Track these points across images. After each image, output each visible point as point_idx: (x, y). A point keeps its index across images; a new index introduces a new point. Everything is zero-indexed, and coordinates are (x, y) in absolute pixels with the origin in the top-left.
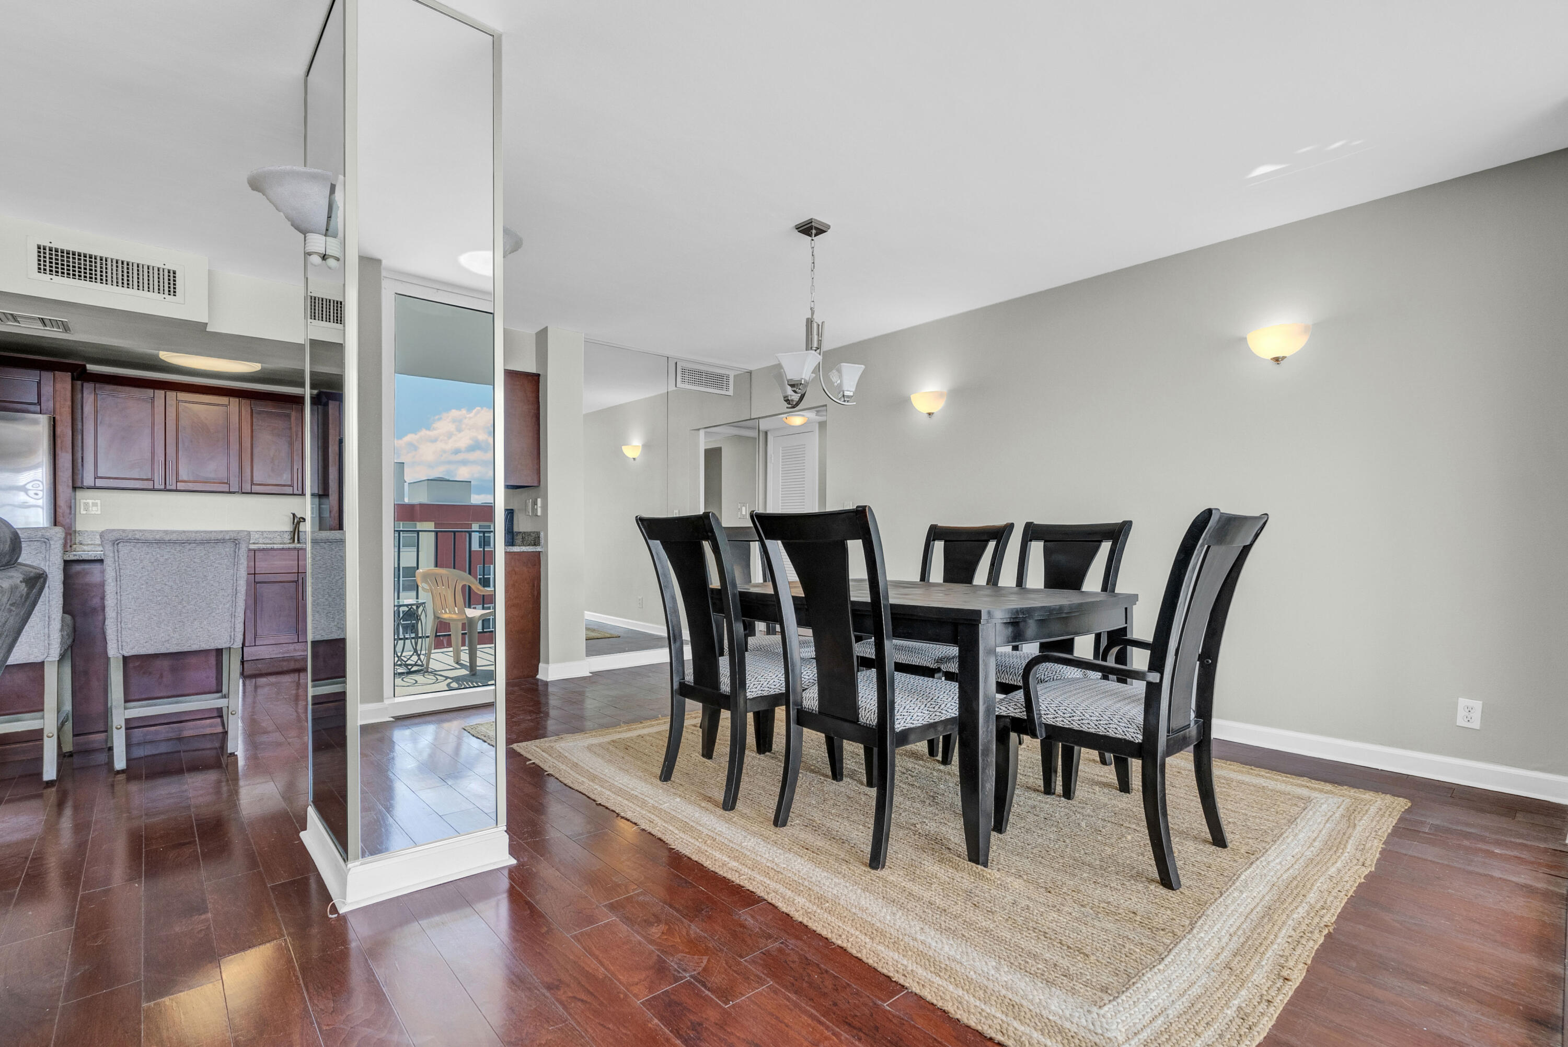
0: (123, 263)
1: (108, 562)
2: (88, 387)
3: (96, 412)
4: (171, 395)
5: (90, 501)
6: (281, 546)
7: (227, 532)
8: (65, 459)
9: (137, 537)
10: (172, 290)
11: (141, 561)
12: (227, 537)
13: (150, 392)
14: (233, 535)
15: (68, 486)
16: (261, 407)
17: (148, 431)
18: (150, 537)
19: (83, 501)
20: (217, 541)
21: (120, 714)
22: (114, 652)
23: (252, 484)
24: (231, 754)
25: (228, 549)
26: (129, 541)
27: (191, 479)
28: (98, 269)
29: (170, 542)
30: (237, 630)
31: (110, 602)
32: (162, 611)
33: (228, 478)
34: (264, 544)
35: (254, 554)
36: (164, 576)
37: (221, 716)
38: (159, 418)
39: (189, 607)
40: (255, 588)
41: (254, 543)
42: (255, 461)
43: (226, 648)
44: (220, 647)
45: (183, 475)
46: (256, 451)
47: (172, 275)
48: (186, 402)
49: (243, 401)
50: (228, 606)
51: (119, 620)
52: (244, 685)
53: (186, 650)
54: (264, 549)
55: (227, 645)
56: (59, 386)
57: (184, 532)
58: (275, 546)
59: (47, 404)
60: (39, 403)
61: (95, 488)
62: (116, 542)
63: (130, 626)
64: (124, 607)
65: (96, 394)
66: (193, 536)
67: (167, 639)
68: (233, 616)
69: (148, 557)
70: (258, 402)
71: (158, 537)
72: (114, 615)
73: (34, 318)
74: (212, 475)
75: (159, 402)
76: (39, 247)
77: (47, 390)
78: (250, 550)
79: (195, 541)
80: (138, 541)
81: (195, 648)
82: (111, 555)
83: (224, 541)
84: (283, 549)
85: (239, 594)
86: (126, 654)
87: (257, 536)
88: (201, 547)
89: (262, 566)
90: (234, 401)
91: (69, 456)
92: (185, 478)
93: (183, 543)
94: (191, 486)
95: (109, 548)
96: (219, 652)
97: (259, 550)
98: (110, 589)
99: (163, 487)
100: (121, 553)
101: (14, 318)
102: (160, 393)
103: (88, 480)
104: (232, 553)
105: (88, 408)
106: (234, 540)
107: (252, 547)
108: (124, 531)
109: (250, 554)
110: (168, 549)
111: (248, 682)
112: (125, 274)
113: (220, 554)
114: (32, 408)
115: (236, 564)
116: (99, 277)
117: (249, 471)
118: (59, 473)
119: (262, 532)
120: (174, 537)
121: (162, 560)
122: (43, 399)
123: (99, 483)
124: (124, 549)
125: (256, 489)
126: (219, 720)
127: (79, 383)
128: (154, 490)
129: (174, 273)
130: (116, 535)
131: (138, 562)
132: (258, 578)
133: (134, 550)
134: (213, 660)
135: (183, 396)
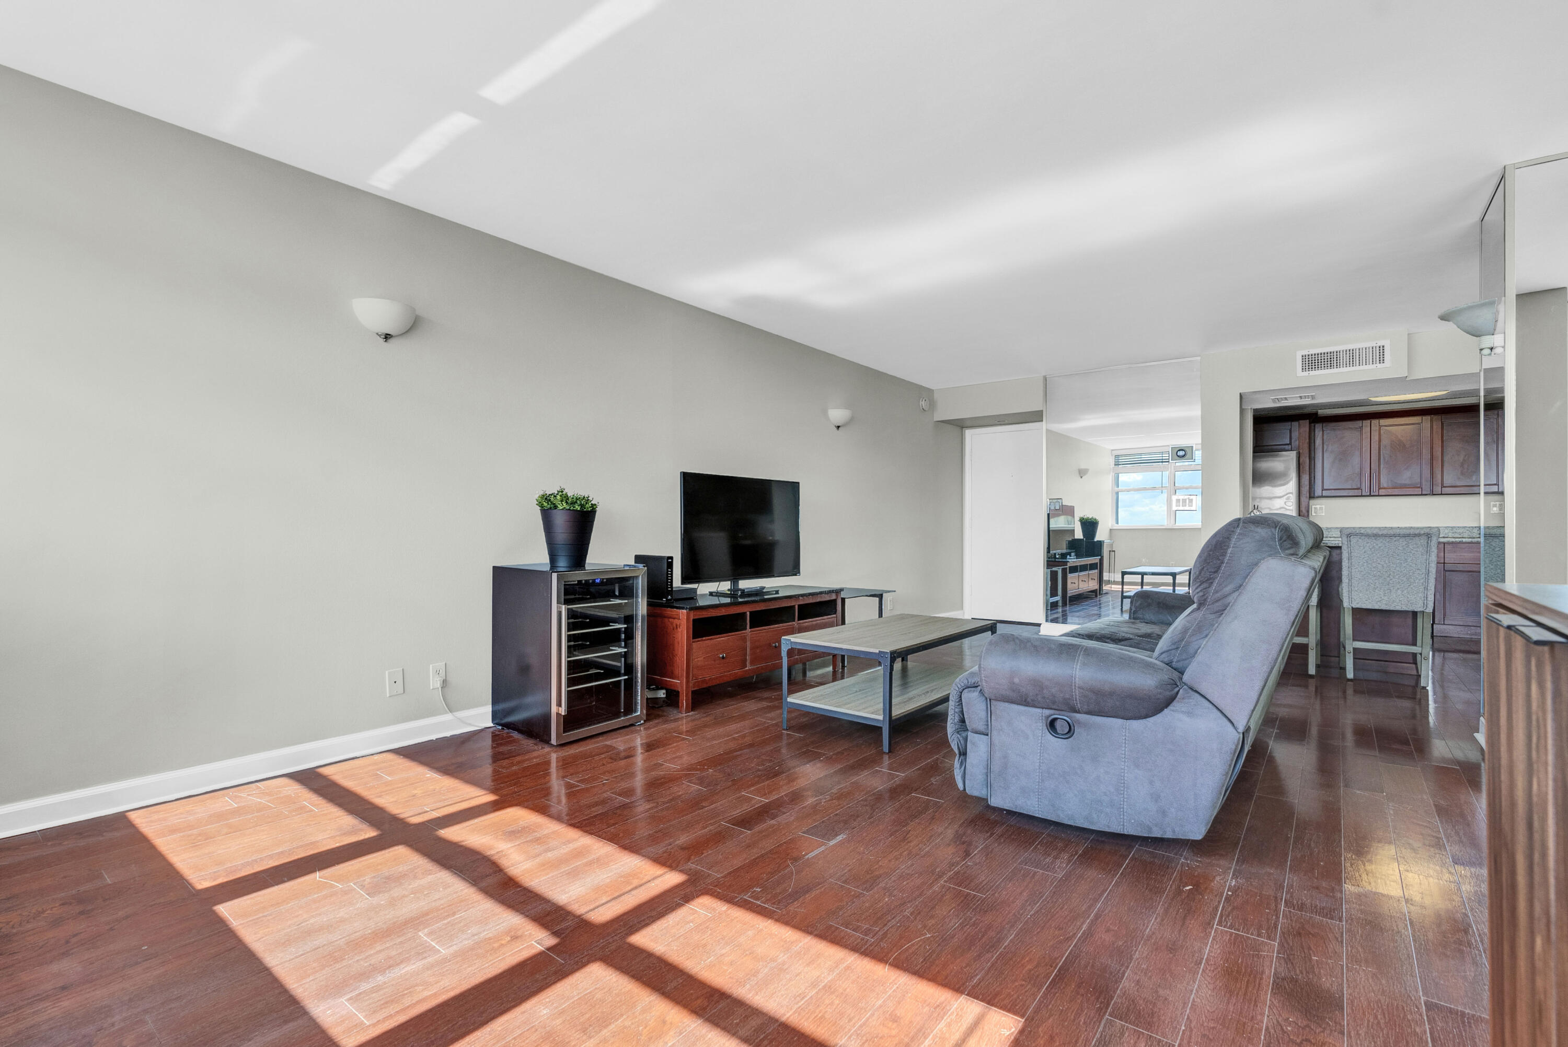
0: (1350, 351)
1: (1344, 548)
2: (1318, 427)
3: (1323, 444)
4: (1375, 422)
5: (1318, 507)
6: (1470, 540)
7: (1423, 528)
8: (1305, 478)
9: (1362, 532)
10: (1382, 359)
11: (1364, 548)
12: (1422, 532)
13: (1359, 423)
14: (1427, 531)
15: (1307, 497)
16: (1450, 419)
17: (1357, 453)
18: (1369, 532)
19: (1313, 507)
20: (1415, 535)
21: (1351, 645)
22: (1346, 604)
23: (1443, 486)
24: (1423, 687)
25: (1423, 541)
26: (1356, 535)
27: (1390, 486)
28: (1335, 357)
29: (1382, 535)
30: (1429, 599)
31: (1345, 572)
32: (1376, 581)
33: (1421, 483)
34: (1454, 538)
35: (1443, 546)
36: (1378, 558)
37: (1415, 663)
38: (1366, 443)
39: (1394, 580)
40: (1445, 576)
41: (1444, 537)
42: (1446, 465)
43: (1421, 612)
44: (1416, 610)
45: (1384, 482)
46: (1446, 459)
47: (1381, 348)
48: (1386, 426)
49: (1435, 417)
50: (1422, 581)
51: (1350, 585)
52: (1433, 656)
53: (1392, 609)
54: (1453, 543)
55: (1421, 609)
56: (1302, 430)
57: (1392, 528)
58: (1464, 540)
59: (1295, 443)
60: (1290, 444)
61: (1322, 497)
62: (1349, 536)
63: (1356, 589)
64: (1353, 577)
65: (1323, 431)
66: (1398, 531)
67: (1380, 599)
68: (1426, 589)
69: (1368, 545)
70: (1449, 416)
71: (1375, 532)
72: (1347, 581)
73: (1297, 397)
74: (1408, 482)
75: (1366, 430)
76: (1303, 356)
77: (1295, 434)
78: (1439, 543)
79: (1399, 535)
80: (1362, 535)
81: (1398, 608)
82: (1346, 543)
83: (1419, 535)
84: (1471, 543)
85: (1430, 574)
86: (1354, 607)
87: (1446, 531)
88: (1404, 539)
89: (1451, 557)
90: (1427, 419)
91: (1307, 477)
92: (1385, 486)
93: (1390, 536)
94: (1390, 492)
95: (1345, 538)
96: (1415, 614)
97: (1449, 543)
98: (1345, 564)
99: (1368, 494)
100: (1352, 543)
101: (1286, 399)
102: (1366, 423)
103: (1318, 492)
104: (1425, 543)
105: (1318, 441)
106: (1427, 535)
107: (1442, 540)
108: (1354, 528)
109: (1440, 546)
110: (1381, 540)
111: (1437, 654)
112: (1351, 357)
113: (1416, 544)
114: (1286, 447)
115: (1428, 552)
116: (1335, 364)
117: (1439, 476)
118: (1302, 489)
119: (1452, 527)
120: (1385, 532)
121: (1377, 547)
122: (1293, 441)
123: (1325, 493)
124: (1354, 540)
125: (1445, 490)
126: (1414, 666)
127: (1313, 425)
128: (1362, 496)
129: (1383, 347)
130: (1350, 531)
131: (1362, 548)
132: (1448, 567)
133: (1360, 540)
134: (1410, 621)
135: (1383, 422)
